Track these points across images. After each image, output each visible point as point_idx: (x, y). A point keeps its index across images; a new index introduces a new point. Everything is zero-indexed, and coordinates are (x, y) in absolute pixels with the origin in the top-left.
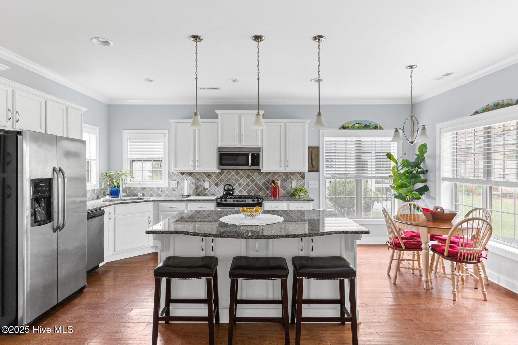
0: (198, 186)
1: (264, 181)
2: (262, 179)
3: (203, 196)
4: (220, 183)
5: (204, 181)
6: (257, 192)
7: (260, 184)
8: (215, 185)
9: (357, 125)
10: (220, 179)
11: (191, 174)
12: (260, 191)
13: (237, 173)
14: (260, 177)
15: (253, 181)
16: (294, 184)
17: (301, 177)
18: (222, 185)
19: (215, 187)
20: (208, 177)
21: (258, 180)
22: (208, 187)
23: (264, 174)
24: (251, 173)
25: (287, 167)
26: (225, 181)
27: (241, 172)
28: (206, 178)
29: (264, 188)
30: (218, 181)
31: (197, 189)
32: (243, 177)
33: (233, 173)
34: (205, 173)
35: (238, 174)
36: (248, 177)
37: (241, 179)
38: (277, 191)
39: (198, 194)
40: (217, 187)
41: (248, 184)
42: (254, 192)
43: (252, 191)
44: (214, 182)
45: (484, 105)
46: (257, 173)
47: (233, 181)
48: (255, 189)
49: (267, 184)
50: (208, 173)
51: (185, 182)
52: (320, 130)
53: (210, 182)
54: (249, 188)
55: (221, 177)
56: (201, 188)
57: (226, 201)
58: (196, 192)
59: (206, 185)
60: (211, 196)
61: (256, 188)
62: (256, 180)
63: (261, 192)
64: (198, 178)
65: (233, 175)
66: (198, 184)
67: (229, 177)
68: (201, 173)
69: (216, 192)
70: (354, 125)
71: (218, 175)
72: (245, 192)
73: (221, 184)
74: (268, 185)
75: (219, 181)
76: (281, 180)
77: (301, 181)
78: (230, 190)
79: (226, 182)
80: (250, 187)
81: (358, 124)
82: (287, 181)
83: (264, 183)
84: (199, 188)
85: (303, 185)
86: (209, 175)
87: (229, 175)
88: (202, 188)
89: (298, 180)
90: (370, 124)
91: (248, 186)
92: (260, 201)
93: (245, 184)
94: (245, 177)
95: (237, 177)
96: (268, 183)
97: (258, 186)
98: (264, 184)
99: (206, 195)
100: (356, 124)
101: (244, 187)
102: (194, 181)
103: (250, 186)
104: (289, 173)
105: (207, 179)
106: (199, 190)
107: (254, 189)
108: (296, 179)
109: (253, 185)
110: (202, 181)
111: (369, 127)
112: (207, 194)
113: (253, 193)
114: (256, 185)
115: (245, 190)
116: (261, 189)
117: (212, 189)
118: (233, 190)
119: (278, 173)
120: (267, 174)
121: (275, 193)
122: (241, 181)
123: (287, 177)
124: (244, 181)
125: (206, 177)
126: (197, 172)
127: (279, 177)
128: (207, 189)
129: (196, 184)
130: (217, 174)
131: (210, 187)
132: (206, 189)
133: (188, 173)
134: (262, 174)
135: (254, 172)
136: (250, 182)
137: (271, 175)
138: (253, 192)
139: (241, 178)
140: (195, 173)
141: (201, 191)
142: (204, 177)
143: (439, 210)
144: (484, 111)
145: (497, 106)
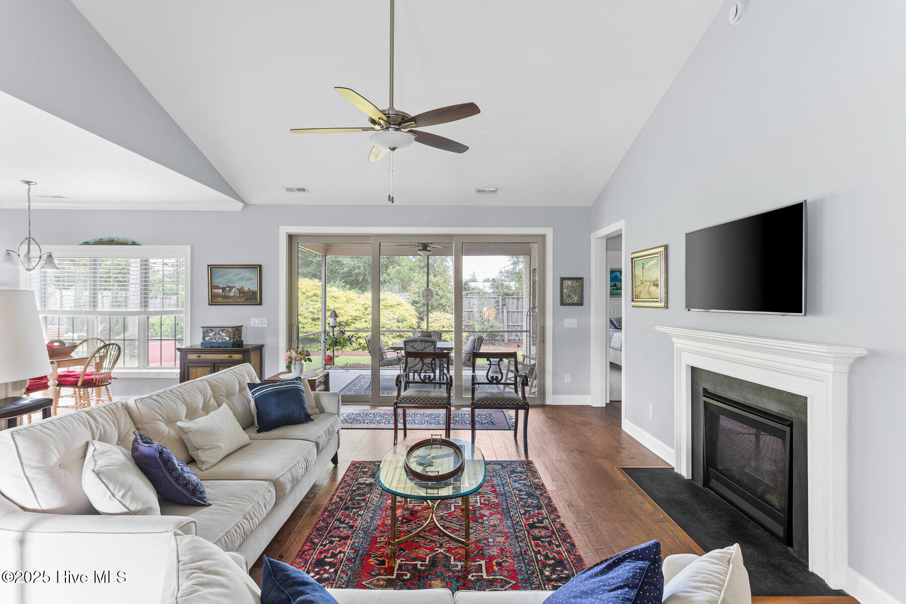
143: (57, 344)
144: (96, 243)
145: (111, 242)
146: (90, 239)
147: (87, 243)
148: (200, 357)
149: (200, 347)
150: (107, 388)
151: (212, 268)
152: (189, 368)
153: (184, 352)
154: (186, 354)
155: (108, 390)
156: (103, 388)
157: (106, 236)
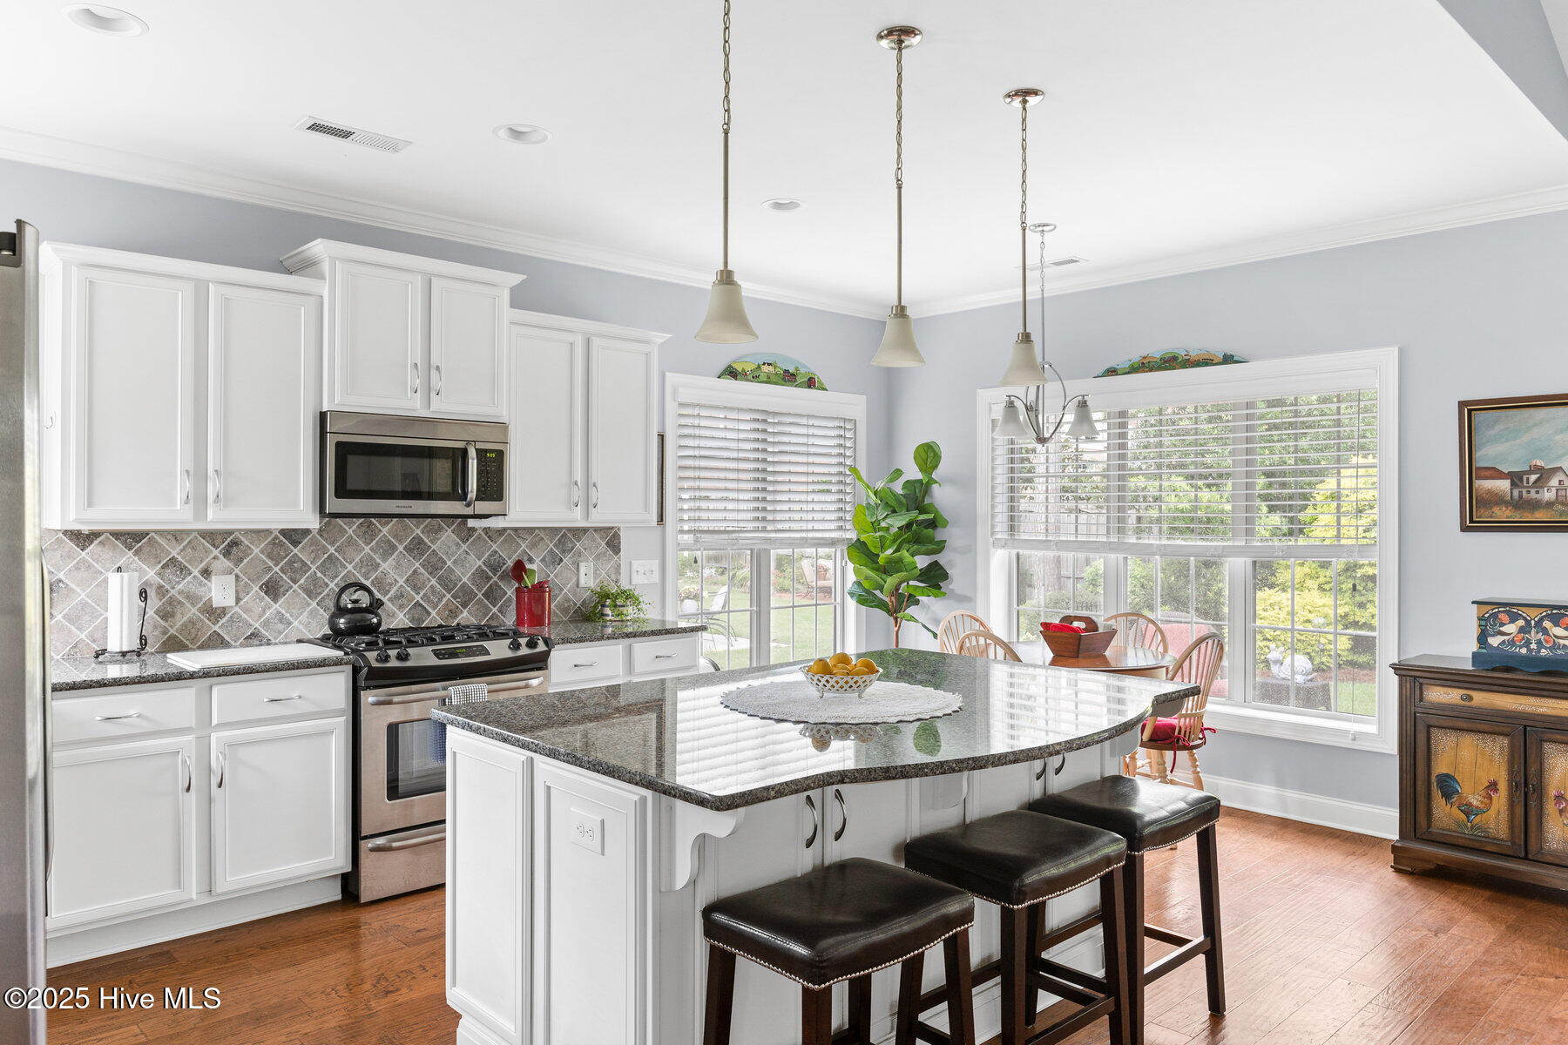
0: (171, 601)
1: (480, 563)
2: (472, 557)
3: (202, 647)
4: (291, 580)
5: (206, 573)
6: (453, 613)
7: (465, 580)
8: (266, 593)
9: (765, 368)
10: (291, 562)
11: (132, 539)
12: (464, 605)
13: (369, 533)
14: (464, 547)
15: (434, 566)
16: (586, 576)
17: (607, 544)
18: (300, 587)
19: (262, 599)
20: (227, 553)
21: (455, 562)
22: (231, 601)
23: (479, 537)
24: (428, 532)
25: (591, 507)
26: (314, 568)
27: (385, 530)
28: (215, 558)
29: (480, 595)
30: (277, 569)
31: (165, 614)
32: (394, 548)
33: (350, 532)
34: (211, 536)
35: (373, 536)
36: (417, 547)
37: (385, 560)
38: (544, 602)
39: (173, 637)
40: (275, 600)
41: (414, 583)
42: (438, 613)
43: (430, 610)
44: (259, 578)
45: (1135, 356)
46: (449, 530)
47: (350, 567)
48: (445, 600)
49: (489, 578)
50: (230, 532)
51: (114, 579)
52: (667, 374)
53: (237, 576)
54: (418, 598)
55: (295, 551)
56: (192, 611)
57: (402, 657)
58: (164, 633)
59: (220, 591)
60: (242, 645)
61: (449, 596)
62: (449, 563)
63: (465, 613)
64: (173, 560)
65: (350, 541)
66: (173, 592)
67: (332, 550)
68: (188, 532)
69: (266, 624)
70: (759, 367)
71: (281, 544)
72: (401, 615)
73: (295, 587)
74: (495, 579)
75: (282, 570)
76: (543, 560)
77: (609, 561)
78: (366, 610)
79: (319, 575)
80: (422, 594)
81: (769, 364)
82: (561, 560)
83: (480, 572)
84: (178, 610)
85: (613, 576)
86: (235, 543)
87: (332, 544)
88: (194, 610)
89: (598, 557)
90: (797, 369)
91: (416, 589)
92: (541, 647)
93: (401, 582)
94: (401, 548)
95: (367, 549)
96: (495, 570)
97: (456, 585)
98: (481, 575)
99: (217, 642)
100: (764, 364)
101: (400, 595)
102: (151, 574)
103: (424, 585)
104: (569, 529)
105: (225, 563)
106: (180, 620)
107: (440, 600)
108: (591, 556)
109: (433, 582)
110: (196, 572)
111: (795, 381)
112: (223, 639)
113: (434, 618)
114: (446, 582)
115: (401, 607)
116: (466, 597)
117: (247, 611)
118: (376, 605)
119: (531, 530)
120: (489, 537)
121: (537, 611)
122: (387, 566)
123: (564, 544)
124: (398, 566)
125: (216, 552)
126: (169, 532)
127: (533, 545)
128: (224, 611)
129: (161, 591)
130: (276, 538)
131: (238, 600)
132: (215, 613)
133: (117, 535)
134: (471, 536)
135: (440, 529)
136: (422, 570)
137: (505, 540)
138: (434, 613)
139: (385, 557)
140: (156, 532)
141: (192, 622)
142: (207, 552)
143: (1082, 625)
144: (1134, 369)
145: (1170, 362)
146: (1121, 361)
147: (1112, 372)
148: (1470, 698)
149: (1469, 666)
150: (1192, 755)
151: (1470, 411)
152: (1432, 729)
153: (1413, 677)
154: (1421, 684)
155: (1195, 760)
156: (1182, 755)
157: (1156, 350)
